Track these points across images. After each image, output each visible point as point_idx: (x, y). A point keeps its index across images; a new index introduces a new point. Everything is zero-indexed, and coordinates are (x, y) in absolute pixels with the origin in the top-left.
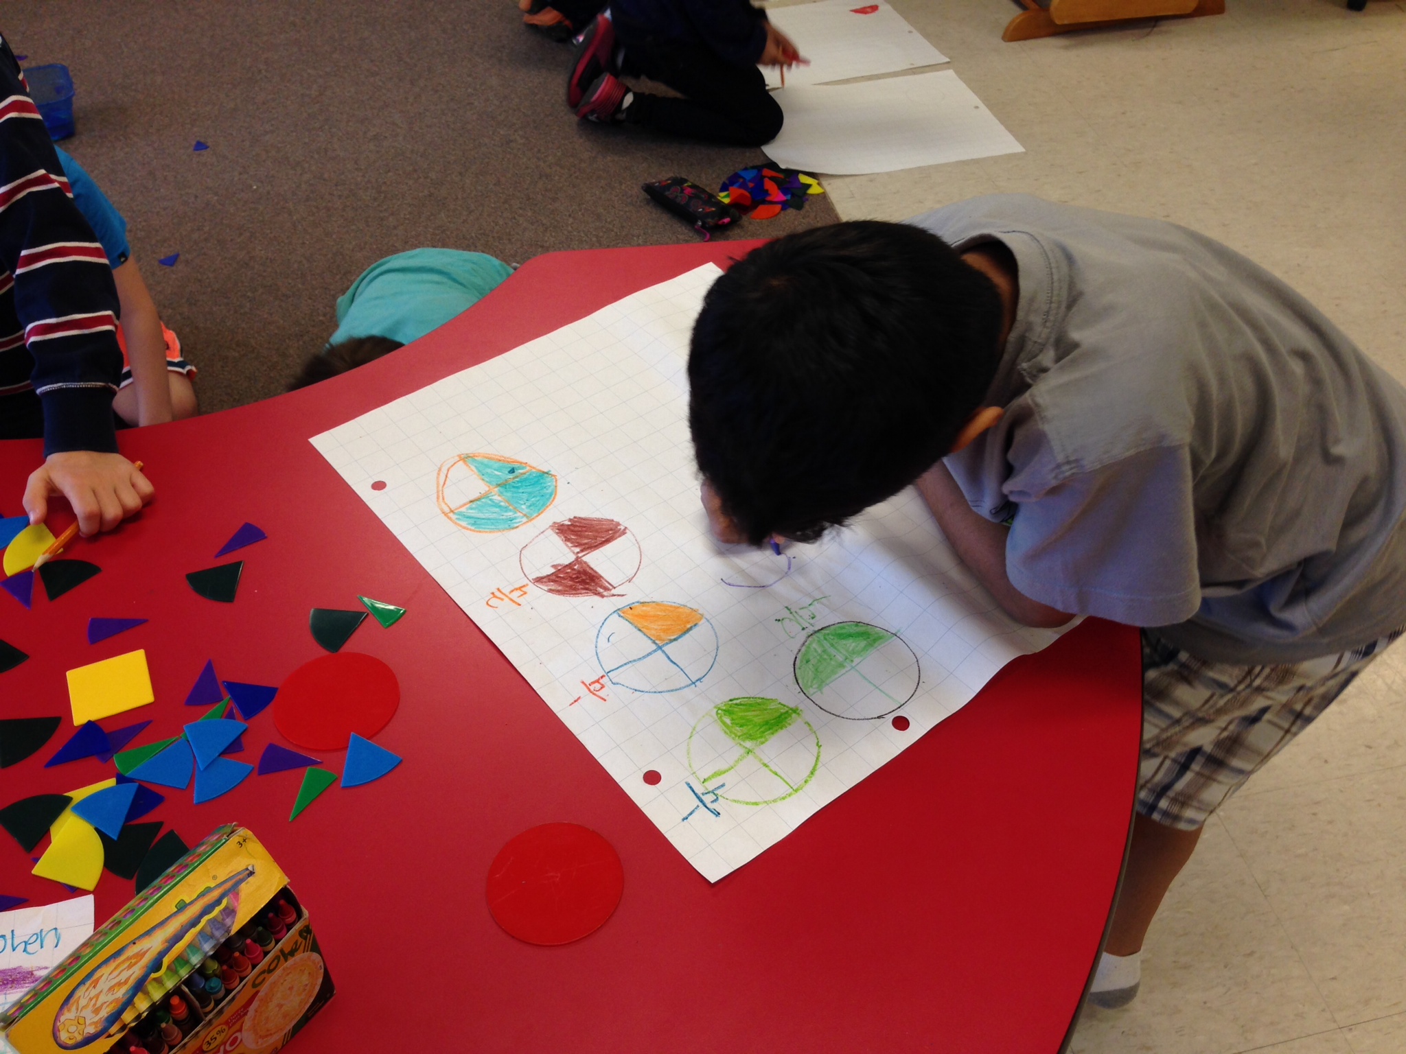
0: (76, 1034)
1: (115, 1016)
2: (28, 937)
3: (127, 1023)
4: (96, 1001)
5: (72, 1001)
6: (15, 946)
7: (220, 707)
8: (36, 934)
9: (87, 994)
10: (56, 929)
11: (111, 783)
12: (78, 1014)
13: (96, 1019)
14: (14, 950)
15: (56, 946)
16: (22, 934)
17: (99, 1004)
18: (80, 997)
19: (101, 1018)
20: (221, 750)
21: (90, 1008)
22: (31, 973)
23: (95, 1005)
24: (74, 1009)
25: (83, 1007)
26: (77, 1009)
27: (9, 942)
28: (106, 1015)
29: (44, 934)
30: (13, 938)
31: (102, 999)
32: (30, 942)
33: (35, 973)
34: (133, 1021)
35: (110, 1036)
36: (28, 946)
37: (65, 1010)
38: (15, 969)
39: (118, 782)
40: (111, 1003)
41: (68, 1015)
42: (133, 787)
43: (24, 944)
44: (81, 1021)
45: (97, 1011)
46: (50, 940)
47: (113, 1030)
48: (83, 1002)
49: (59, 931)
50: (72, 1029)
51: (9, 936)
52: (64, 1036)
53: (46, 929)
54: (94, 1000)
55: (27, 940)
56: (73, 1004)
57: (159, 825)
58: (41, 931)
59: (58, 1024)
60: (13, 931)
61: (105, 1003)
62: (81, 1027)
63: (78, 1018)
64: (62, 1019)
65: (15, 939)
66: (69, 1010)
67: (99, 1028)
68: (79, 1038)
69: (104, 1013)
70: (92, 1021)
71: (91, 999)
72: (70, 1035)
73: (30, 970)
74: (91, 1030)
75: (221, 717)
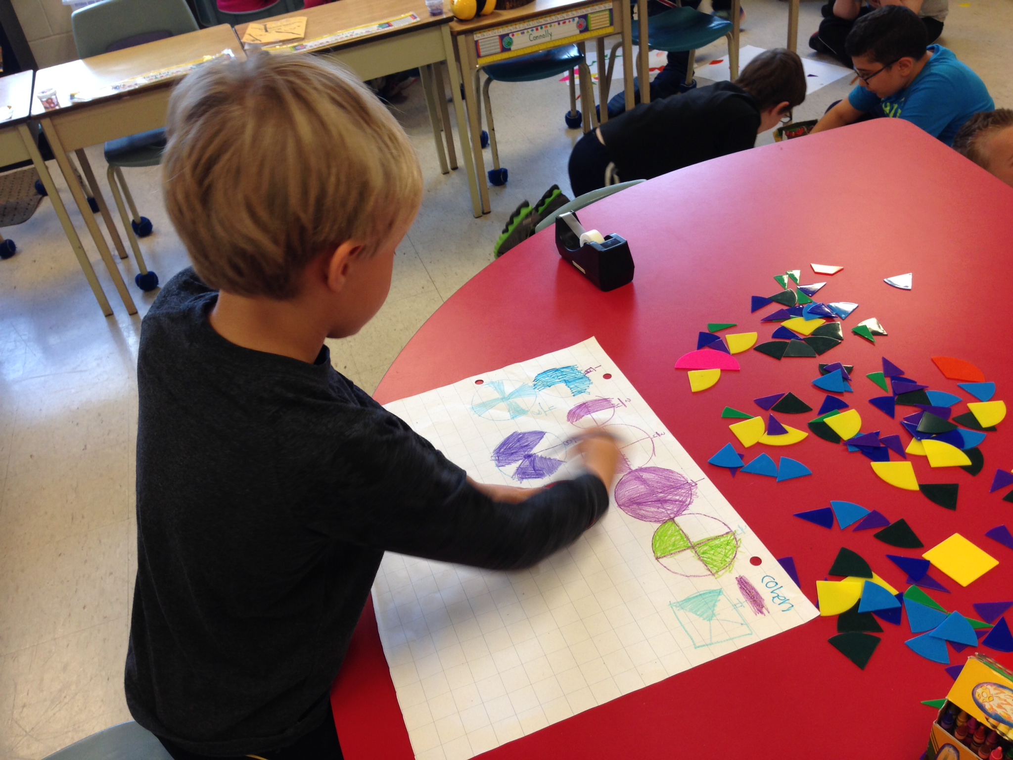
0: (982, 698)
1: (1000, 720)
2: (782, 595)
3: (998, 728)
4: (1006, 704)
5: (1001, 689)
6: (775, 592)
7: (982, 624)
8: (785, 598)
9: (1008, 697)
10: (793, 606)
11: (894, 592)
12: (994, 695)
13: (995, 707)
14: (772, 592)
15: (783, 611)
16: (782, 592)
17: (1004, 706)
18: (1004, 693)
19: (996, 710)
20: (952, 639)
21: (1000, 702)
22: (763, 607)
23: (1003, 704)
24: (997, 691)
25: (1000, 697)
26: (997, 694)
27: (775, 588)
28: (999, 713)
29: (787, 601)
30: (778, 588)
31: (1008, 707)
32: (779, 598)
33: (764, 608)
34: (1000, 731)
35: (987, 719)
36: (777, 598)
37: (994, 687)
38: (761, 598)
39: (897, 596)
40: (1007, 714)
41: (992, 690)
42: (897, 604)
43: (777, 595)
44: (991, 699)
45: (1000, 706)
46: (785, 606)
47: (992, 721)
48: (1002, 696)
49: (792, 608)
50: (985, 695)
51: (778, 586)
52: (979, 691)
53: (790, 601)
54: (1005, 702)
55: (780, 595)
56: (999, 690)
57: (879, 629)
58: (789, 600)
59: (985, 685)
60: (782, 587)
61: (1006, 710)
62: (987, 699)
63: (992, 696)
64: (989, 687)
65: (778, 590)
66: (995, 689)
67: (990, 711)
68: (981, 701)
69: (1000, 712)
70: (993, 705)
71: (1005, 701)
72: (981, 694)
73: (764, 605)
74: (987, 707)
75: (974, 629)
